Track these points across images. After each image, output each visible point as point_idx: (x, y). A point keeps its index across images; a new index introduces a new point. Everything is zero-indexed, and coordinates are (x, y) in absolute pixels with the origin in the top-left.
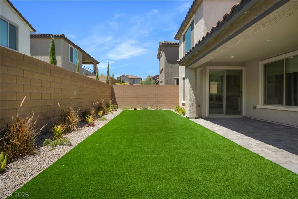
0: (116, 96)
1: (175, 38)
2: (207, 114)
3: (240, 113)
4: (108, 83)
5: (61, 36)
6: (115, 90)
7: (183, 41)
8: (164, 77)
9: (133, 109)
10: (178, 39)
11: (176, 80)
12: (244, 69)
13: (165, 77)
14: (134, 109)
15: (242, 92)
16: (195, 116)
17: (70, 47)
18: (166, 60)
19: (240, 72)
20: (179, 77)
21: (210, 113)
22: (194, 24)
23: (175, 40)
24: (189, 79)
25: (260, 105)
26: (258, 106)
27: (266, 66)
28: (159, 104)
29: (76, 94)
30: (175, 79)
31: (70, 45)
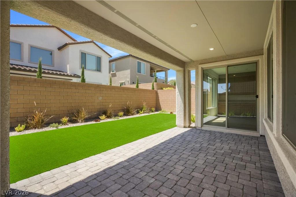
0: (160, 100)
4: (153, 89)
5: (129, 55)
6: (159, 95)
9: (169, 113)
14: (171, 113)
15: (257, 96)
17: (138, 61)
29: (102, 99)
31: (138, 60)
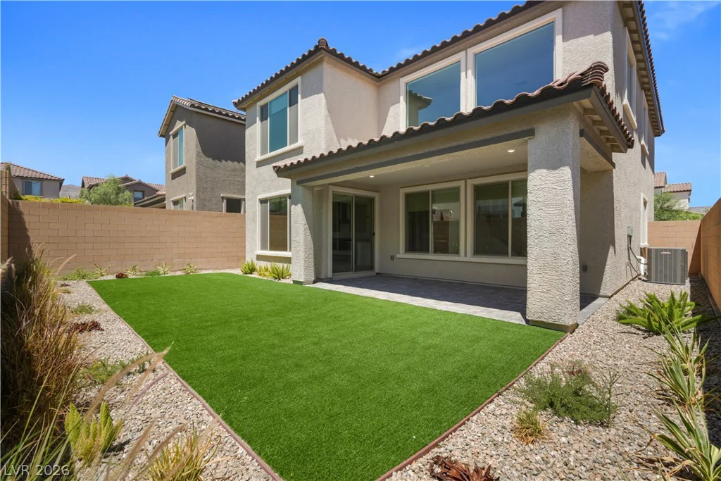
1: (235, 104)
2: (330, 274)
3: (371, 268)
7: (263, 119)
8: (195, 190)
9: (113, 277)
10: (244, 110)
11: (225, 201)
12: (376, 196)
13: (198, 191)
14: (118, 277)
15: (374, 234)
16: (313, 279)
18: (200, 149)
19: (372, 200)
20: (244, 194)
21: (334, 271)
22: (299, 96)
23: (234, 109)
24: (303, 207)
25: (402, 254)
26: (398, 256)
27: (408, 196)
28: (187, 261)
30: (222, 198)
